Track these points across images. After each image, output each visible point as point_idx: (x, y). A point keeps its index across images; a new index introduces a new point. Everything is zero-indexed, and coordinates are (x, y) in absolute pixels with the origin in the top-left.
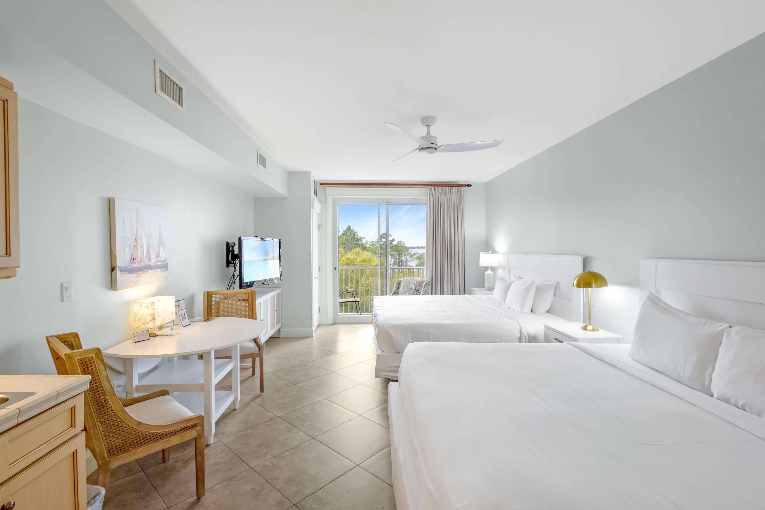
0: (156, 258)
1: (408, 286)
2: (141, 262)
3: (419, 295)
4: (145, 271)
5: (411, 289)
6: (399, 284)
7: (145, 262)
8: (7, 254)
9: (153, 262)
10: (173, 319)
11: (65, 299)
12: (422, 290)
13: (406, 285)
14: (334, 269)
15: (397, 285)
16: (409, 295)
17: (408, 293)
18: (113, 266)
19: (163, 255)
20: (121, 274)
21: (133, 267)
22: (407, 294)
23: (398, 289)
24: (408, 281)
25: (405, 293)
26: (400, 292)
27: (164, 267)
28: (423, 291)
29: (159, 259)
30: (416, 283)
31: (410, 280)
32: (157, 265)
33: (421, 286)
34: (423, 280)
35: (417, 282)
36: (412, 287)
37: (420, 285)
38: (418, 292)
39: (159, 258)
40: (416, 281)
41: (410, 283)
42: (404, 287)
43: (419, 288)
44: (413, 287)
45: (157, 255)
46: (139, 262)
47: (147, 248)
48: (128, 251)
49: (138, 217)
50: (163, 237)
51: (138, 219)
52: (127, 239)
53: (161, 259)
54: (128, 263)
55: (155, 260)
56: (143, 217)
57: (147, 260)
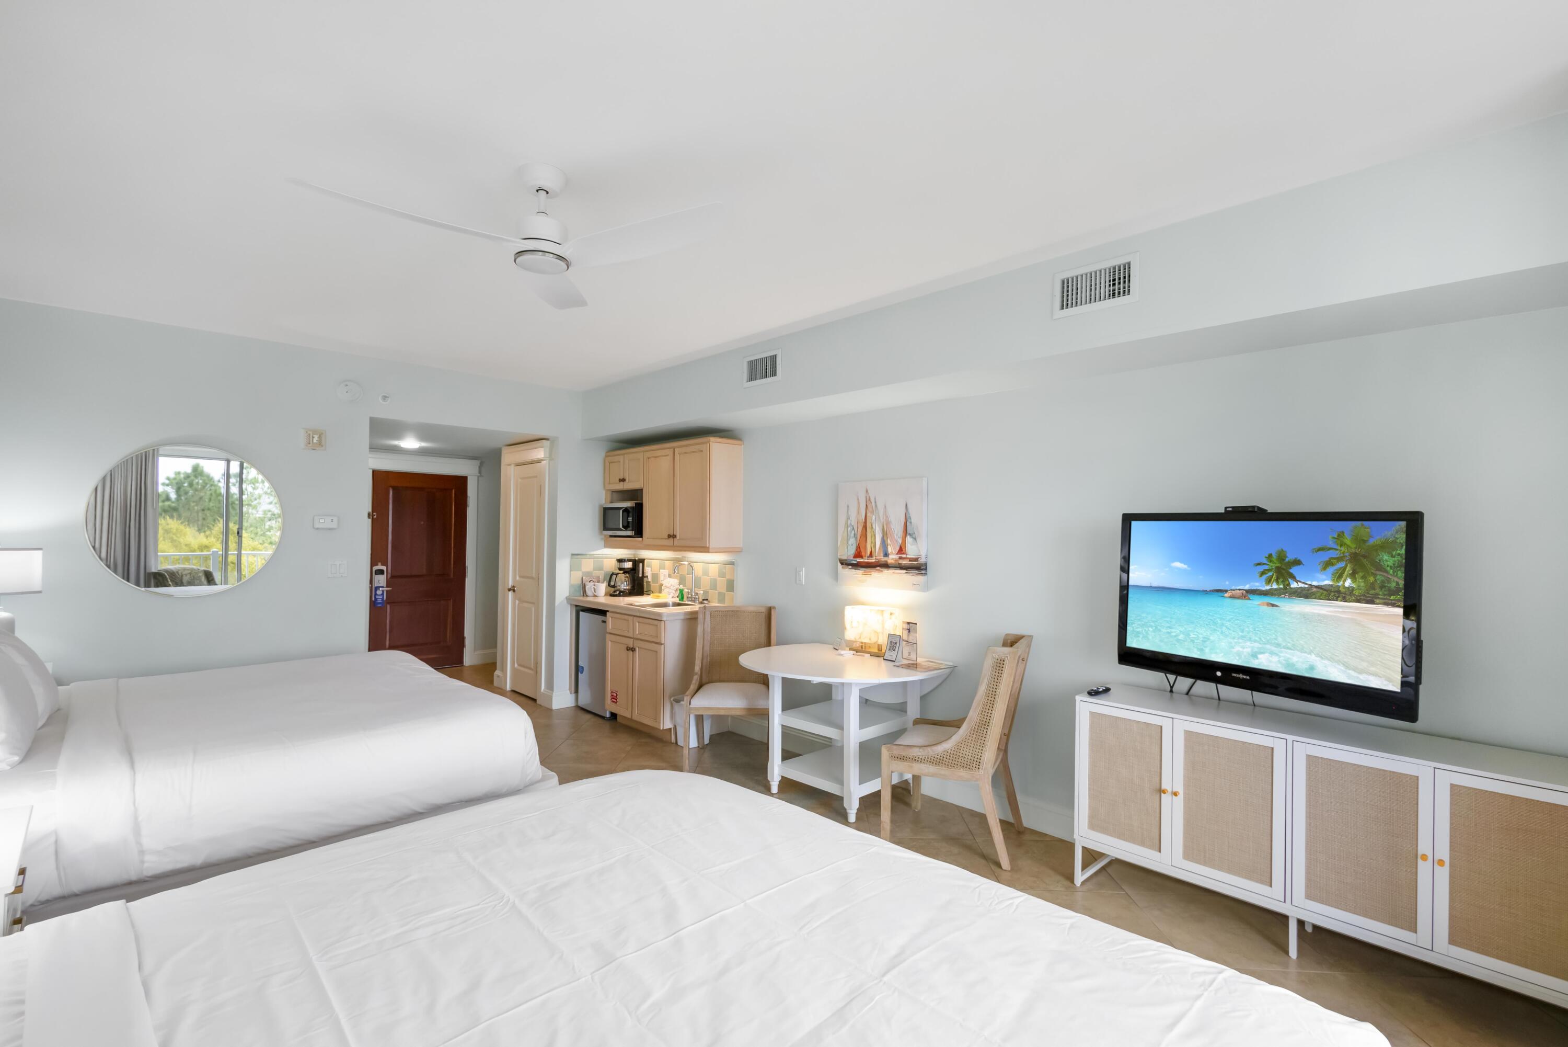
0: (897, 554)
2: (871, 555)
4: (877, 570)
7: (878, 558)
9: (893, 558)
18: (838, 558)
19: (912, 550)
20: (843, 568)
21: (859, 562)
27: (914, 567)
29: (904, 556)
32: (899, 564)
39: (903, 554)
45: (901, 550)
46: (868, 557)
47: (882, 538)
48: (852, 541)
49: (868, 499)
50: (912, 523)
51: (868, 502)
52: (852, 528)
53: (908, 556)
54: (852, 556)
55: (897, 557)
56: (875, 499)
57: (882, 555)
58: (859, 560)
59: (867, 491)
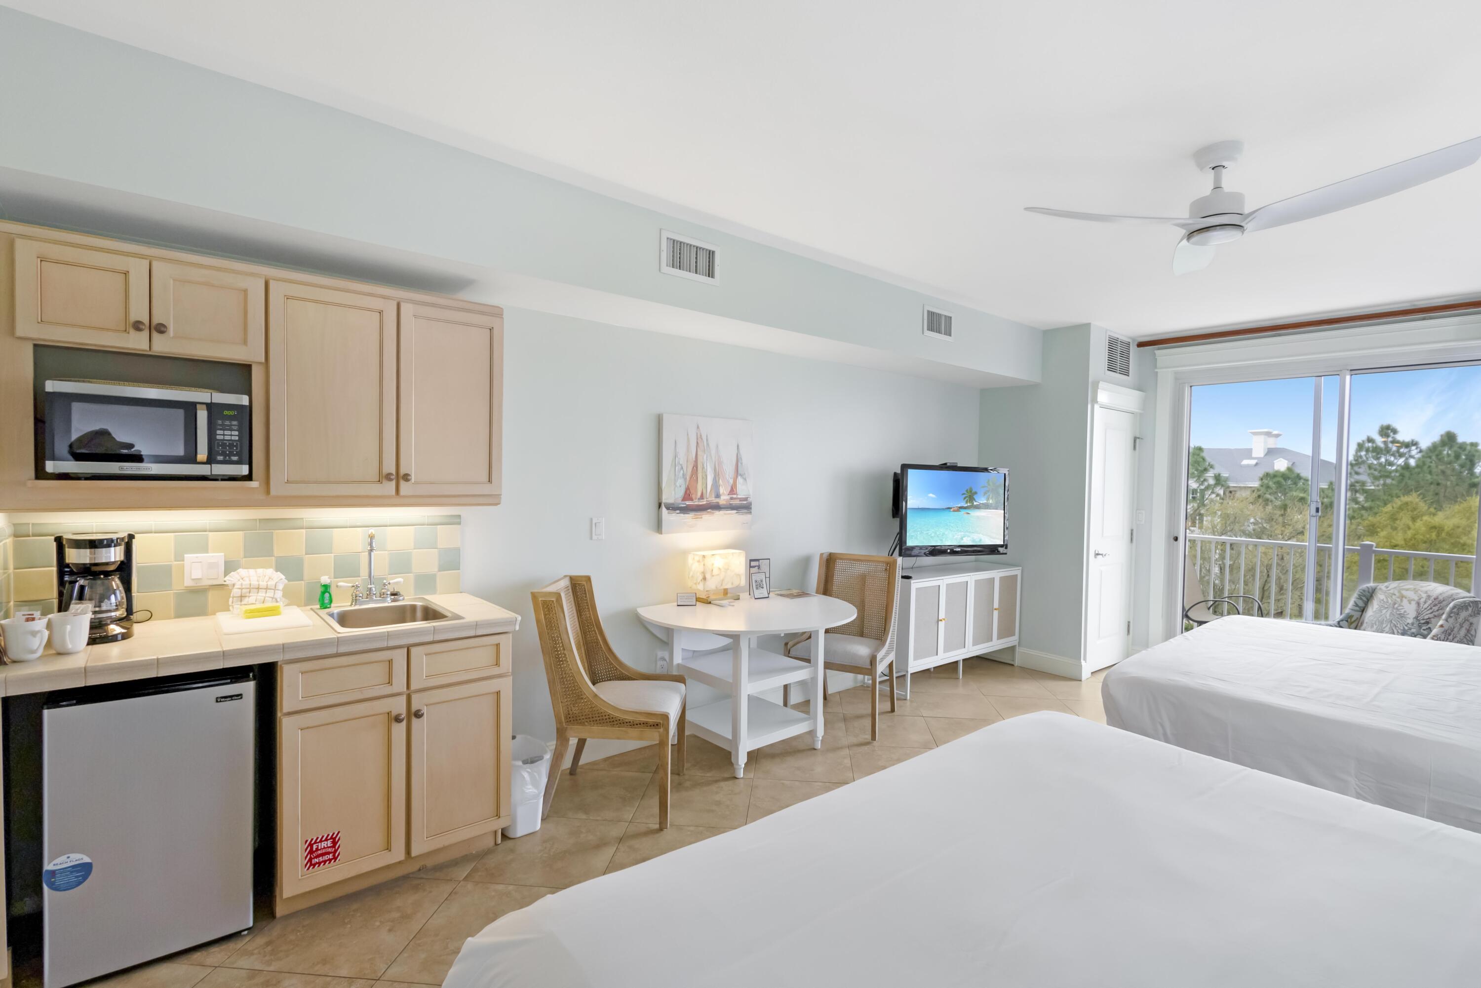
0: (729, 495)
1: (1396, 606)
2: (702, 497)
3: (1425, 637)
4: (708, 512)
5: (1402, 616)
6: (1367, 597)
7: (709, 499)
8: (489, 481)
9: (724, 499)
10: (739, 584)
11: (594, 537)
12: (1441, 622)
13: (1390, 601)
14: (1172, 540)
15: (1361, 599)
16: (1393, 633)
17: (1389, 626)
18: (660, 502)
19: (743, 490)
20: (669, 513)
21: (688, 505)
22: (1387, 629)
23: (1363, 611)
24: (1399, 592)
25: (1382, 623)
26: (1366, 620)
27: (744, 507)
28: (1442, 626)
29: (735, 496)
30: (1423, 600)
31: (1406, 590)
32: (730, 504)
33: (1441, 612)
34: (1452, 595)
35: (1429, 597)
36: (1405, 612)
37: (1436, 608)
38: (1424, 628)
39: (735, 494)
40: (1424, 596)
41: (1402, 597)
42: (1382, 610)
43: (1429, 617)
44: (1410, 611)
45: (733, 491)
46: (699, 499)
47: (713, 480)
48: (681, 482)
49: (699, 436)
50: (743, 464)
51: (699, 439)
52: (680, 467)
53: (739, 497)
54: (680, 499)
55: (728, 497)
56: (707, 436)
57: (713, 496)
58: (688, 503)
59: (698, 427)
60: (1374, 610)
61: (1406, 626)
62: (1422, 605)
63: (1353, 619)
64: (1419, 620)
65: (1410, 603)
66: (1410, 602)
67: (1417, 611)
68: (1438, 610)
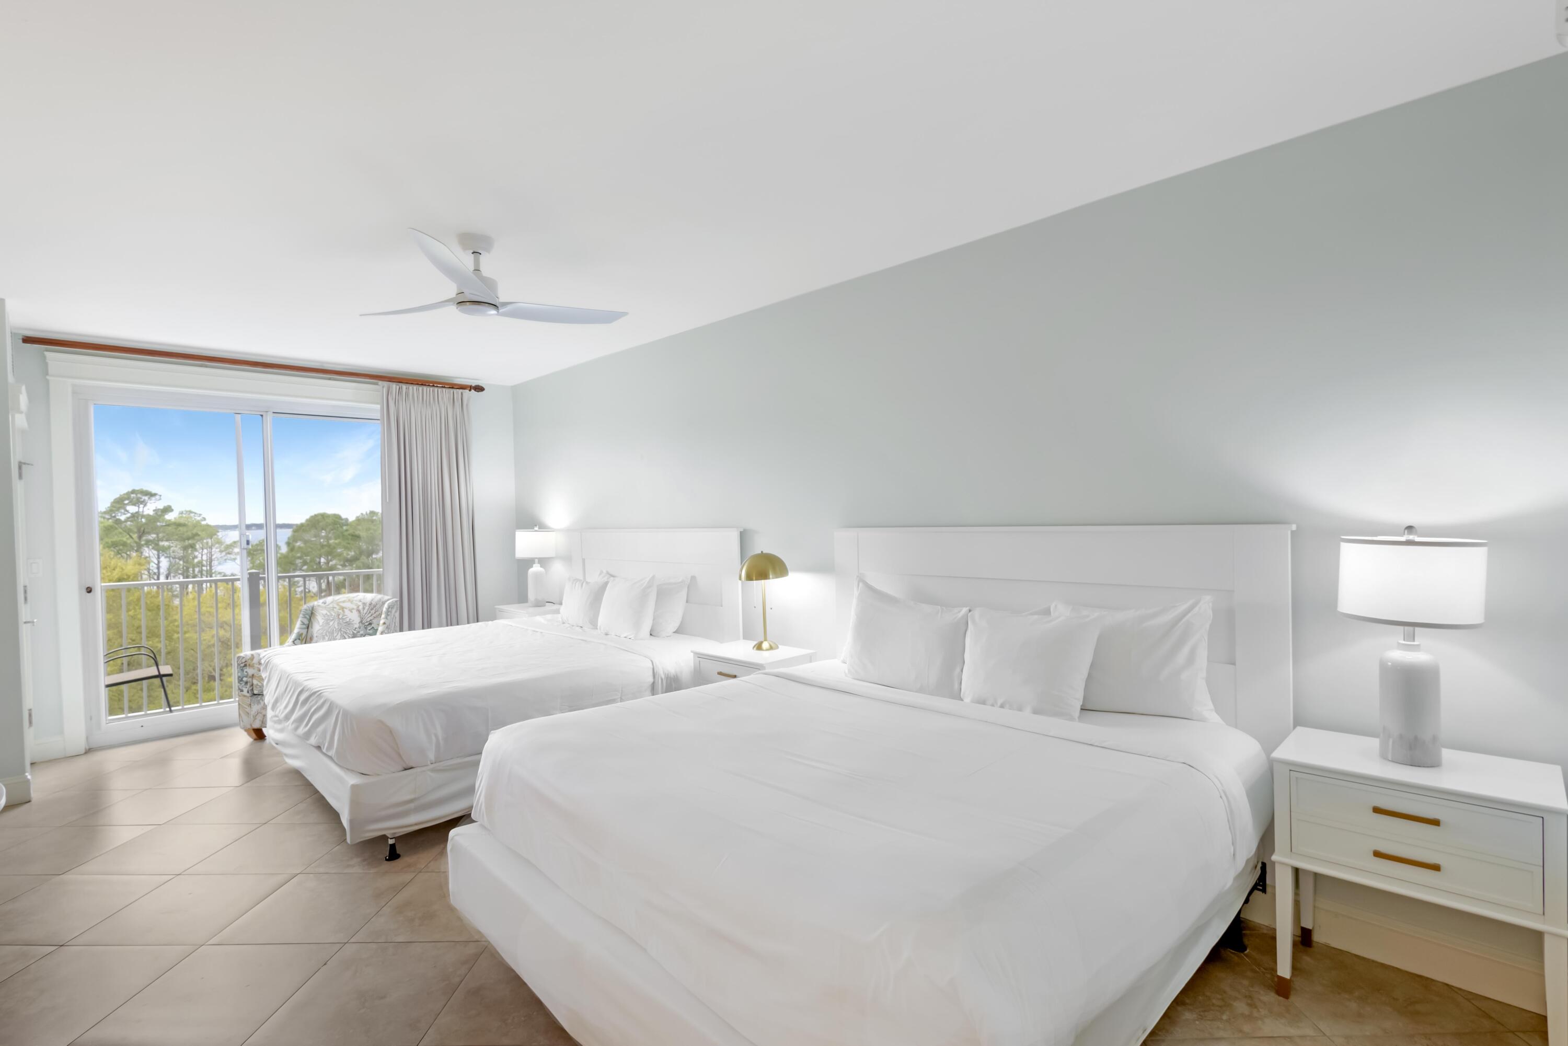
1: (340, 617)
5: (349, 624)
6: (311, 615)
12: (382, 622)
13: (333, 614)
14: (84, 591)
15: (305, 617)
16: (345, 638)
17: (340, 634)
22: (339, 637)
23: (308, 628)
24: (338, 605)
25: (333, 633)
26: (315, 635)
28: (384, 623)
30: (361, 607)
31: (344, 602)
33: (377, 613)
34: (380, 599)
35: (364, 604)
36: (350, 619)
37: (373, 611)
38: (369, 628)
40: (360, 604)
41: (343, 608)
42: (327, 621)
43: (371, 618)
44: (355, 618)
60: (321, 624)
61: (355, 630)
62: (362, 611)
63: (304, 636)
64: (364, 624)
65: (352, 612)
66: (351, 610)
67: (360, 616)
68: (375, 613)
